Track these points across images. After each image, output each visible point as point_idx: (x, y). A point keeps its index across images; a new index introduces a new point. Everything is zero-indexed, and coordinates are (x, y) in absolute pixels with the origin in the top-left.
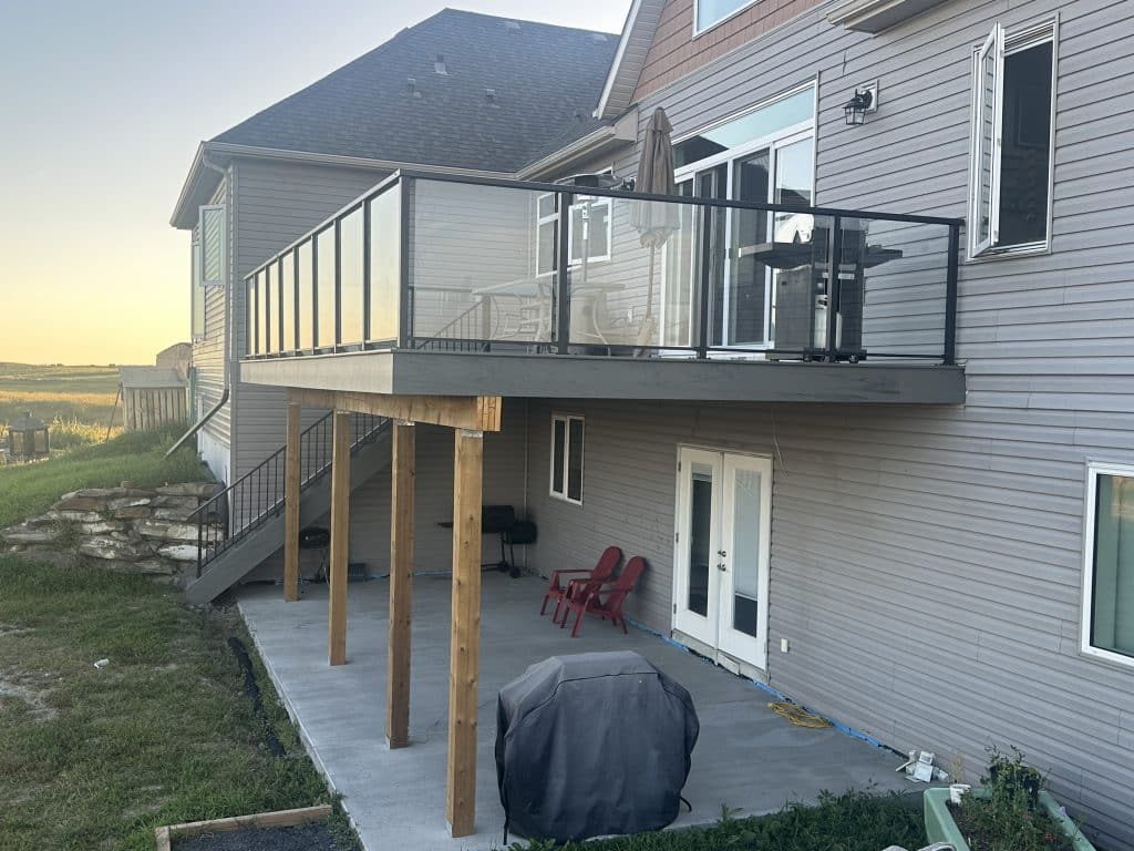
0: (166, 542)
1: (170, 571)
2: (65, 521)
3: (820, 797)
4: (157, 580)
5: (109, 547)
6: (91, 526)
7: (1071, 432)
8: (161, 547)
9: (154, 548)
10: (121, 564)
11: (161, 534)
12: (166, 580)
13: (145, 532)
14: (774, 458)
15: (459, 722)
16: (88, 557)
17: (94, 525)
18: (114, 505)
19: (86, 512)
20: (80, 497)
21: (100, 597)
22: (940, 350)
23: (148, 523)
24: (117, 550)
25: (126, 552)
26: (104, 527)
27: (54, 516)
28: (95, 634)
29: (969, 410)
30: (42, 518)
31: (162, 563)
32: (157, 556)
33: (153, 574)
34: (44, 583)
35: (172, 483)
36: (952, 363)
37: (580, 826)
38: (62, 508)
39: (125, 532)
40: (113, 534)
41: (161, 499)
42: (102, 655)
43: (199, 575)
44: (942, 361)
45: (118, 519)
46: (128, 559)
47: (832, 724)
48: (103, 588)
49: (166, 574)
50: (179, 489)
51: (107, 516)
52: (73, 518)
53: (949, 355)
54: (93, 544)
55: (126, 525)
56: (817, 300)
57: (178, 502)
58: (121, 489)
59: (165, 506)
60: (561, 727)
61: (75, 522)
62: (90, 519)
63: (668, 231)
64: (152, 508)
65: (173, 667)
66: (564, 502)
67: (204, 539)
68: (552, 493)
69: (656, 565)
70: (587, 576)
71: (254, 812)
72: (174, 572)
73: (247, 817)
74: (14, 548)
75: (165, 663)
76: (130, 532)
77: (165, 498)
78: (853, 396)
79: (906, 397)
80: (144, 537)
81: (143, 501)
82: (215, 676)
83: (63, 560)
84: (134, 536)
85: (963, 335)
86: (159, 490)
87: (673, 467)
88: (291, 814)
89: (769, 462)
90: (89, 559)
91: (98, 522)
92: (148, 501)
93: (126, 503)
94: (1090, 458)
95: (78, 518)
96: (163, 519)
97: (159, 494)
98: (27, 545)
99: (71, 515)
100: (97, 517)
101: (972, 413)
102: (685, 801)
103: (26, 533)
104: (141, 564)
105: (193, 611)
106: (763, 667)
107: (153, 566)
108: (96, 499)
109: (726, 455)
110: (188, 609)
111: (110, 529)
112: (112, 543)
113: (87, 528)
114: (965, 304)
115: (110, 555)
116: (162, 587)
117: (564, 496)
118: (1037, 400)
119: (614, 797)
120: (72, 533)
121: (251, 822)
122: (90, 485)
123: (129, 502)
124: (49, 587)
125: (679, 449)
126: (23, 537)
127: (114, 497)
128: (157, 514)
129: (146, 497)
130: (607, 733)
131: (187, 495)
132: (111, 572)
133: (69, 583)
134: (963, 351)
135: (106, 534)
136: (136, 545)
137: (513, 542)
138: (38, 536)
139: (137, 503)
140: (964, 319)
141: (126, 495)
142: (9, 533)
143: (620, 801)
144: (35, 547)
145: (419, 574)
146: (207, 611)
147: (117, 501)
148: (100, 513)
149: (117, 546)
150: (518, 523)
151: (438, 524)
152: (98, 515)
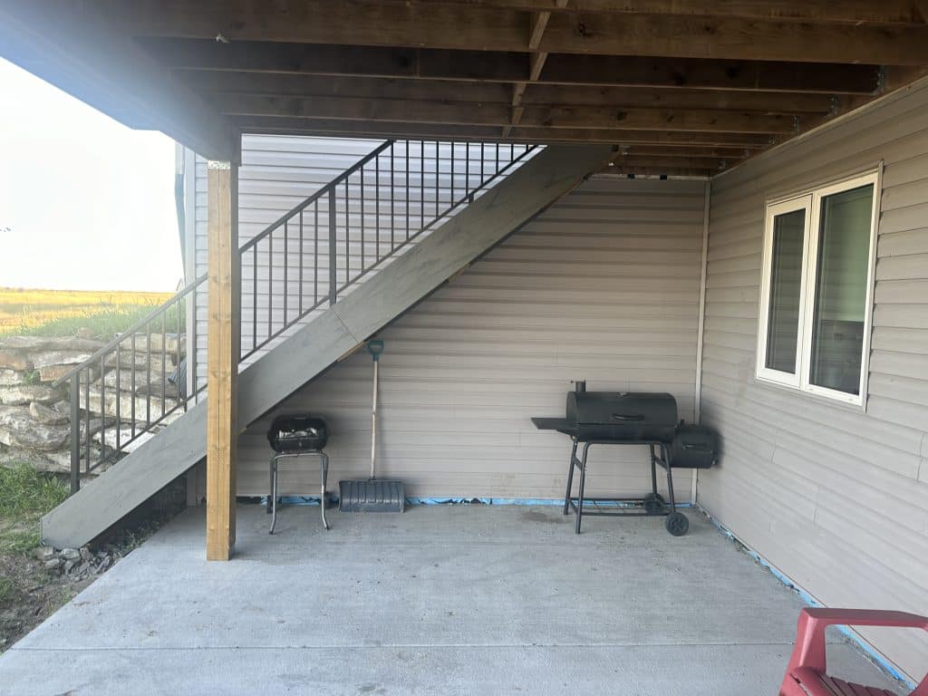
8: (100, 430)
10: (25, 456)
11: (109, 410)
18: (44, 361)
19: (1, 369)
25: (29, 437)
39: (50, 404)
40: (27, 406)
45: (42, 384)
50: (143, 342)
51: (29, 378)
62: (8, 380)
66: (796, 392)
68: (763, 373)
81: (82, 358)
91: (14, 386)
92: (89, 358)
93: (57, 358)
100: (16, 379)
104: (49, 457)
108: (21, 351)
117: (800, 378)
123: (62, 358)
127: (45, 348)
129: (87, 351)
137: (675, 464)
139: (73, 360)
145: (502, 502)
146: (69, 564)
147: (47, 356)
148: (20, 372)
149: (16, 425)
150: (683, 428)
151: (534, 420)
152: (16, 376)
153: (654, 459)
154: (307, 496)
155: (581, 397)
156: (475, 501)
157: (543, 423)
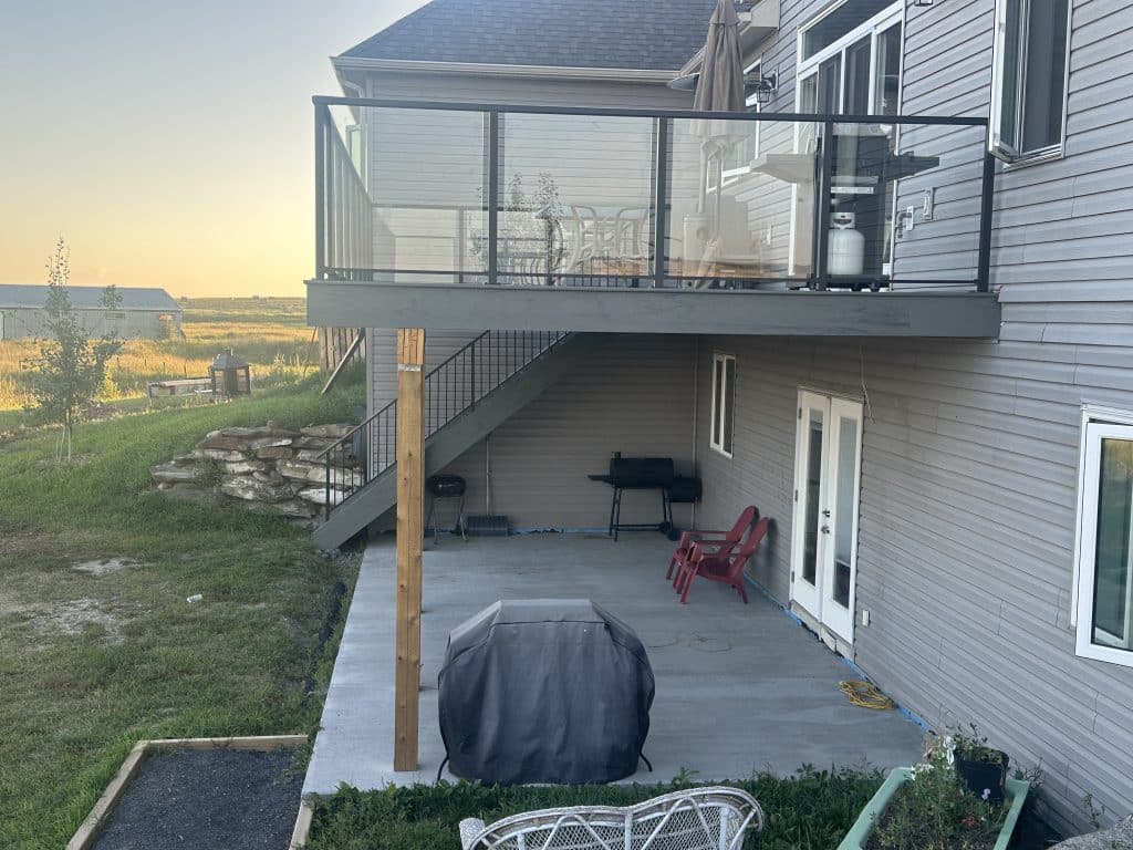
0: (308, 485)
1: (308, 515)
2: (208, 460)
3: (799, 771)
4: (294, 524)
5: (248, 488)
6: (233, 466)
7: (1071, 369)
8: (302, 489)
9: (294, 490)
10: (259, 505)
11: (301, 476)
12: (304, 524)
13: (286, 474)
14: (865, 403)
15: (400, 658)
16: (231, 497)
17: (237, 465)
18: (257, 445)
19: (229, 451)
20: (224, 436)
21: (232, 537)
22: (974, 274)
23: (288, 465)
24: (256, 491)
25: (265, 494)
26: (246, 467)
27: (198, 454)
28: (204, 571)
29: (1003, 344)
30: (189, 456)
31: (300, 506)
32: (297, 498)
33: (290, 518)
34: (181, 521)
35: (318, 423)
36: (986, 290)
37: (515, 771)
38: (207, 447)
39: (266, 473)
40: (255, 474)
41: (304, 440)
42: (200, 590)
43: (328, 519)
44: (975, 288)
45: (260, 460)
46: (267, 501)
47: (896, 707)
48: (238, 528)
49: (303, 518)
50: (322, 430)
51: (250, 456)
52: (216, 458)
53: (983, 281)
54: (234, 484)
55: (269, 465)
56: (832, 219)
57: (321, 444)
58: (266, 429)
59: (307, 447)
60: (494, 669)
61: (219, 461)
62: (233, 458)
63: (733, 140)
64: (296, 450)
65: (263, 605)
66: (719, 455)
67: (332, 481)
68: (713, 444)
69: (781, 527)
70: (722, 537)
71: (216, 736)
72: (313, 516)
73: (222, 739)
74: (160, 486)
75: (257, 601)
76: (272, 473)
77: (306, 439)
78: (850, 329)
79: (916, 330)
80: (287, 480)
81: (285, 442)
82: (297, 618)
83: (206, 499)
84: (275, 478)
85: (1000, 256)
86: (303, 430)
87: (793, 413)
88: (270, 740)
89: (860, 406)
90: (230, 499)
91: (241, 462)
92: (290, 442)
93: (268, 443)
94: (1084, 400)
95: (221, 457)
96: (304, 461)
97: (303, 435)
98: (173, 482)
99: (214, 454)
100: (240, 457)
101: (1006, 348)
102: (645, 760)
103: (171, 471)
104: (279, 506)
105: (319, 555)
106: (851, 642)
107: (291, 508)
108: (241, 438)
109: (833, 399)
110: (314, 553)
111: (252, 469)
112: (250, 483)
113: (230, 467)
114: (1001, 219)
115: (249, 495)
116: (299, 531)
117: (720, 448)
118: (1052, 333)
119: (554, 746)
120: (216, 472)
121: (227, 743)
122: (238, 423)
123: (272, 442)
124: (187, 525)
125: (799, 393)
126: (168, 474)
127: (257, 436)
128: (300, 455)
129: (289, 438)
130: (546, 680)
131: (330, 437)
132: (249, 513)
133: (207, 522)
134: (998, 275)
135: (248, 474)
136: (277, 486)
138: (183, 474)
139: (279, 444)
140: (1001, 236)
141: (270, 435)
142: (157, 470)
143: (562, 749)
144: (180, 485)
145: (569, 531)
146: (333, 556)
147: (260, 441)
148: (243, 452)
149: (256, 486)
150: (680, 479)
151: (589, 477)
152: (240, 455)
153: (664, 499)
154: (444, 529)
155: (618, 461)
156: (553, 531)
157: (594, 478)
